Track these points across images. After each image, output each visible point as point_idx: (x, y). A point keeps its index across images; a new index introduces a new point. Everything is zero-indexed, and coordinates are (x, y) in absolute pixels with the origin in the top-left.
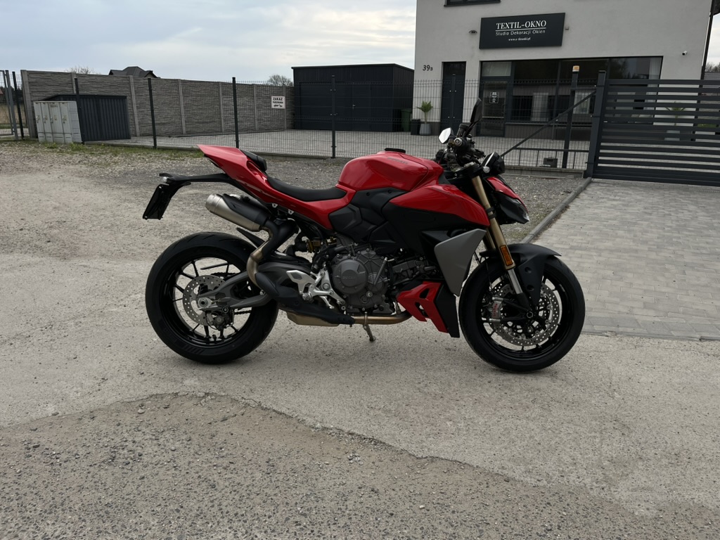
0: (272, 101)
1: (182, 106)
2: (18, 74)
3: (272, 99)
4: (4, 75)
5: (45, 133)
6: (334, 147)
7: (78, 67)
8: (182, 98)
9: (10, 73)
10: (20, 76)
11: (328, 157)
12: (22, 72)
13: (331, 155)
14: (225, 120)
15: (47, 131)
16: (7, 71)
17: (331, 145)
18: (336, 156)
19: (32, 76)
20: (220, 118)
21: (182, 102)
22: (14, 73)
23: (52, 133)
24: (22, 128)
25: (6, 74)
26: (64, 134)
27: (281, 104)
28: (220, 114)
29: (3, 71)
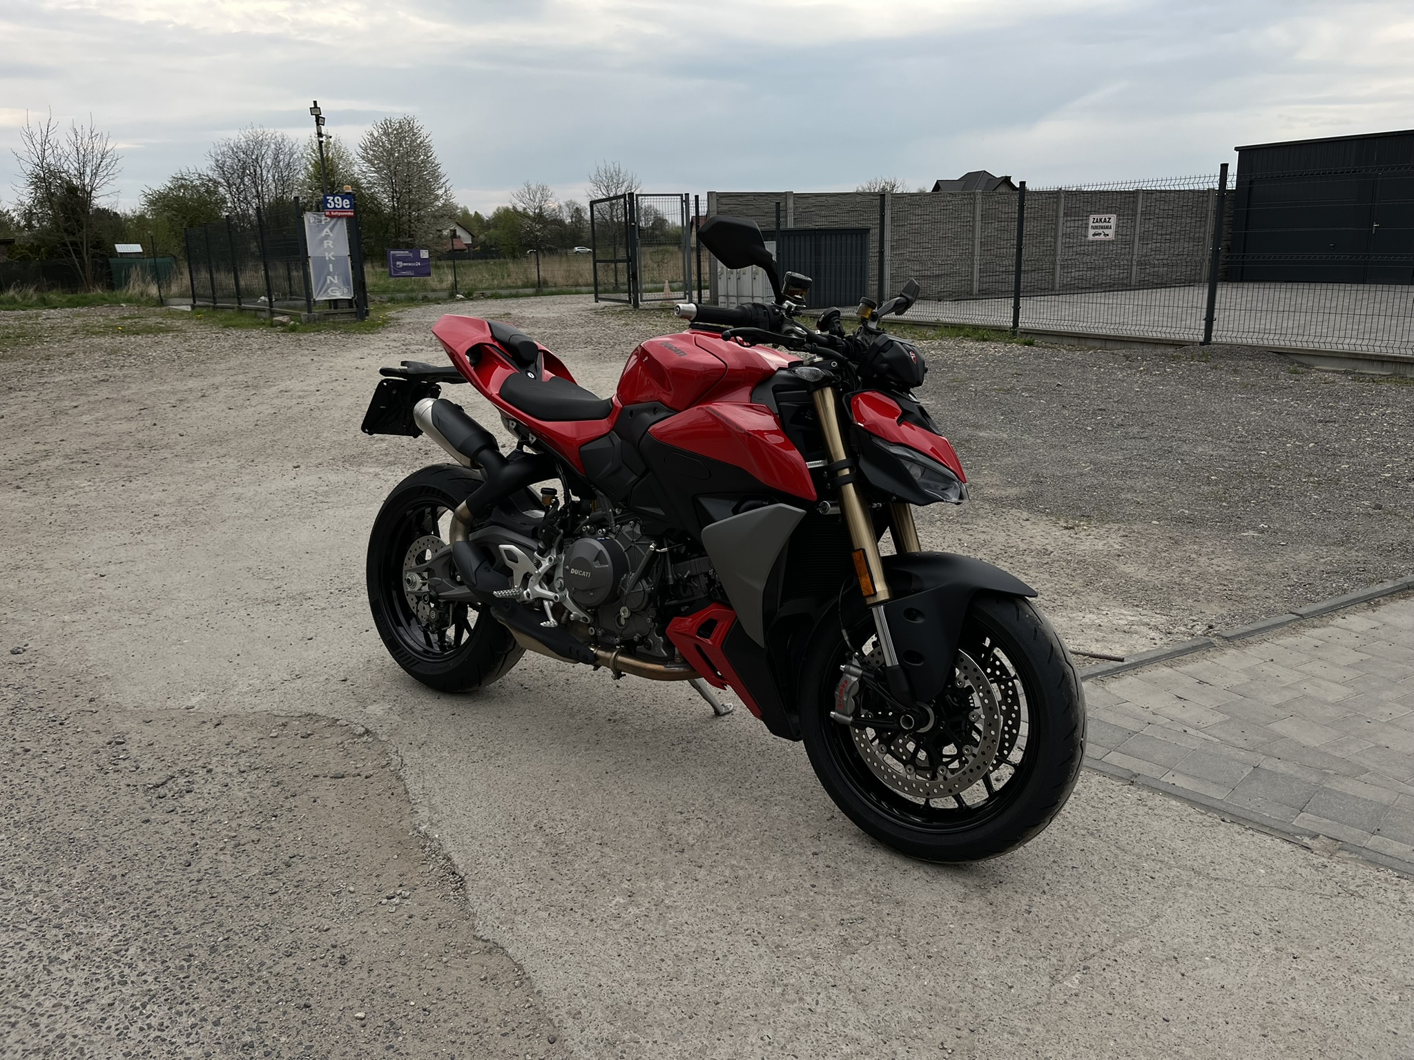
0: (1091, 224)
1: (977, 242)
2: (703, 198)
3: (1091, 220)
4: (682, 201)
5: (727, 296)
6: (1210, 320)
7: (879, 180)
8: (978, 224)
9: (692, 198)
10: (706, 202)
11: (1193, 343)
12: (710, 194)
13: (1201, 339)
14: (1063, 267)
15: (730, 294)
16: (687, 195)
17: (1204, 315)
18: (1214, 339)
19: (724, 201)
20: (1054, 263)
21: (978, 234)
22: (697, 197)
23: (738, 297)
24: (700, 290)
25: (685, 199)
26: (753, 297)
27: (1107, 231)
28: (1055, 255)
29: (681, 195)
